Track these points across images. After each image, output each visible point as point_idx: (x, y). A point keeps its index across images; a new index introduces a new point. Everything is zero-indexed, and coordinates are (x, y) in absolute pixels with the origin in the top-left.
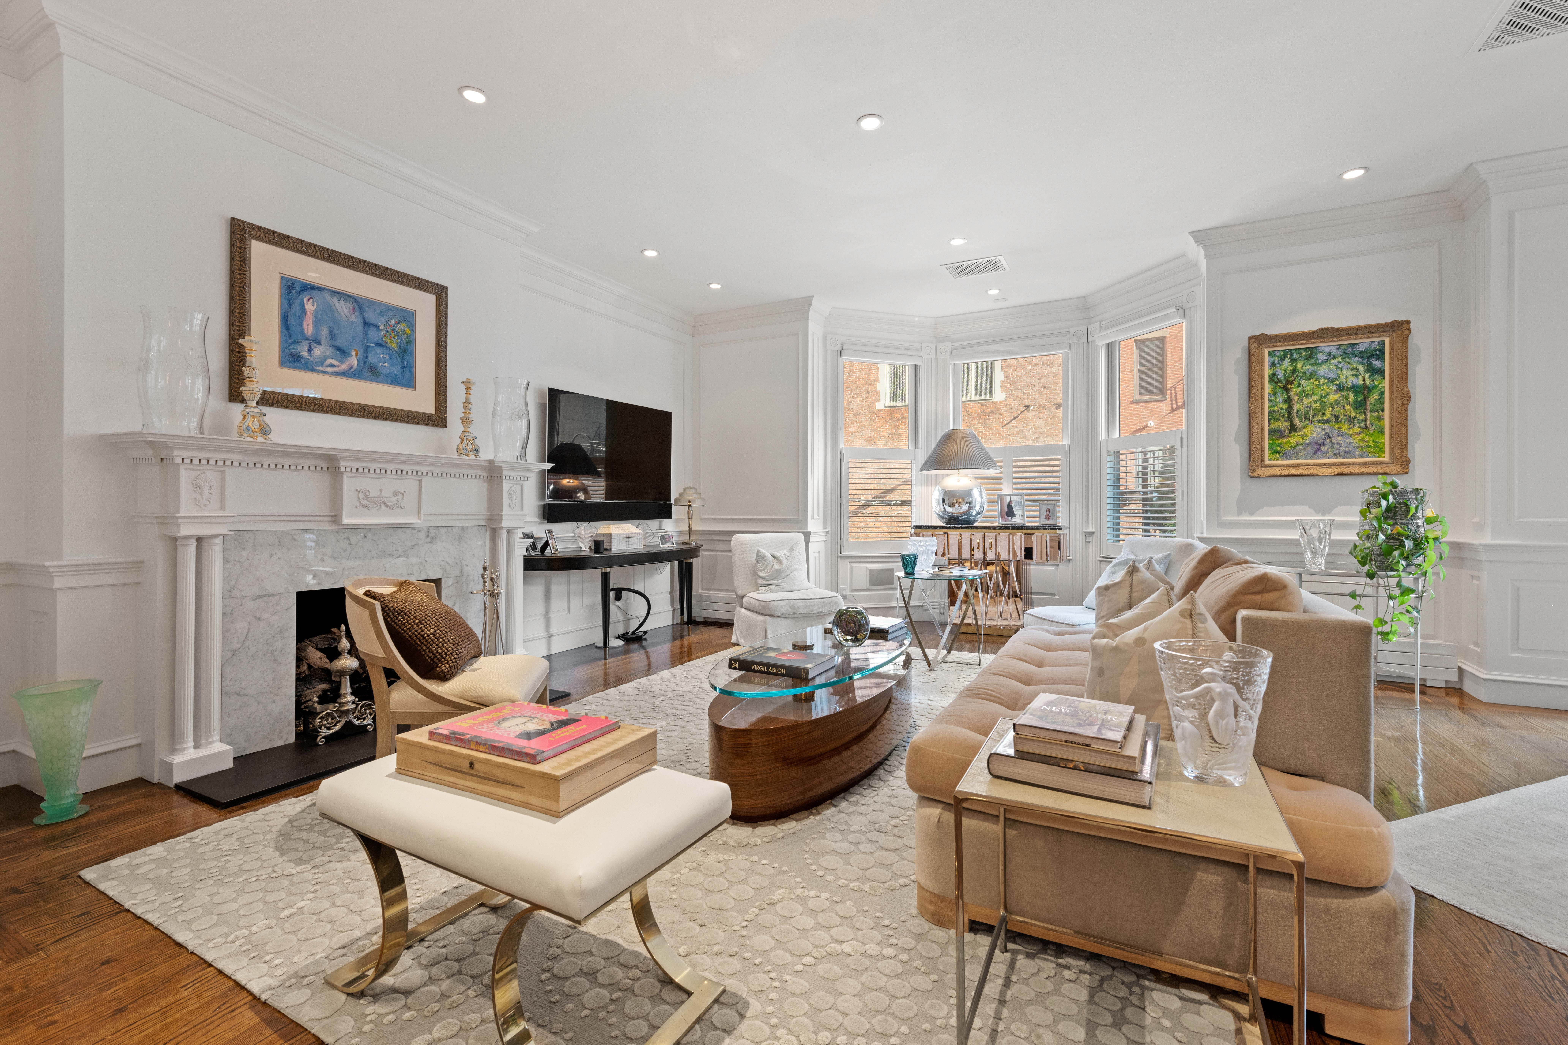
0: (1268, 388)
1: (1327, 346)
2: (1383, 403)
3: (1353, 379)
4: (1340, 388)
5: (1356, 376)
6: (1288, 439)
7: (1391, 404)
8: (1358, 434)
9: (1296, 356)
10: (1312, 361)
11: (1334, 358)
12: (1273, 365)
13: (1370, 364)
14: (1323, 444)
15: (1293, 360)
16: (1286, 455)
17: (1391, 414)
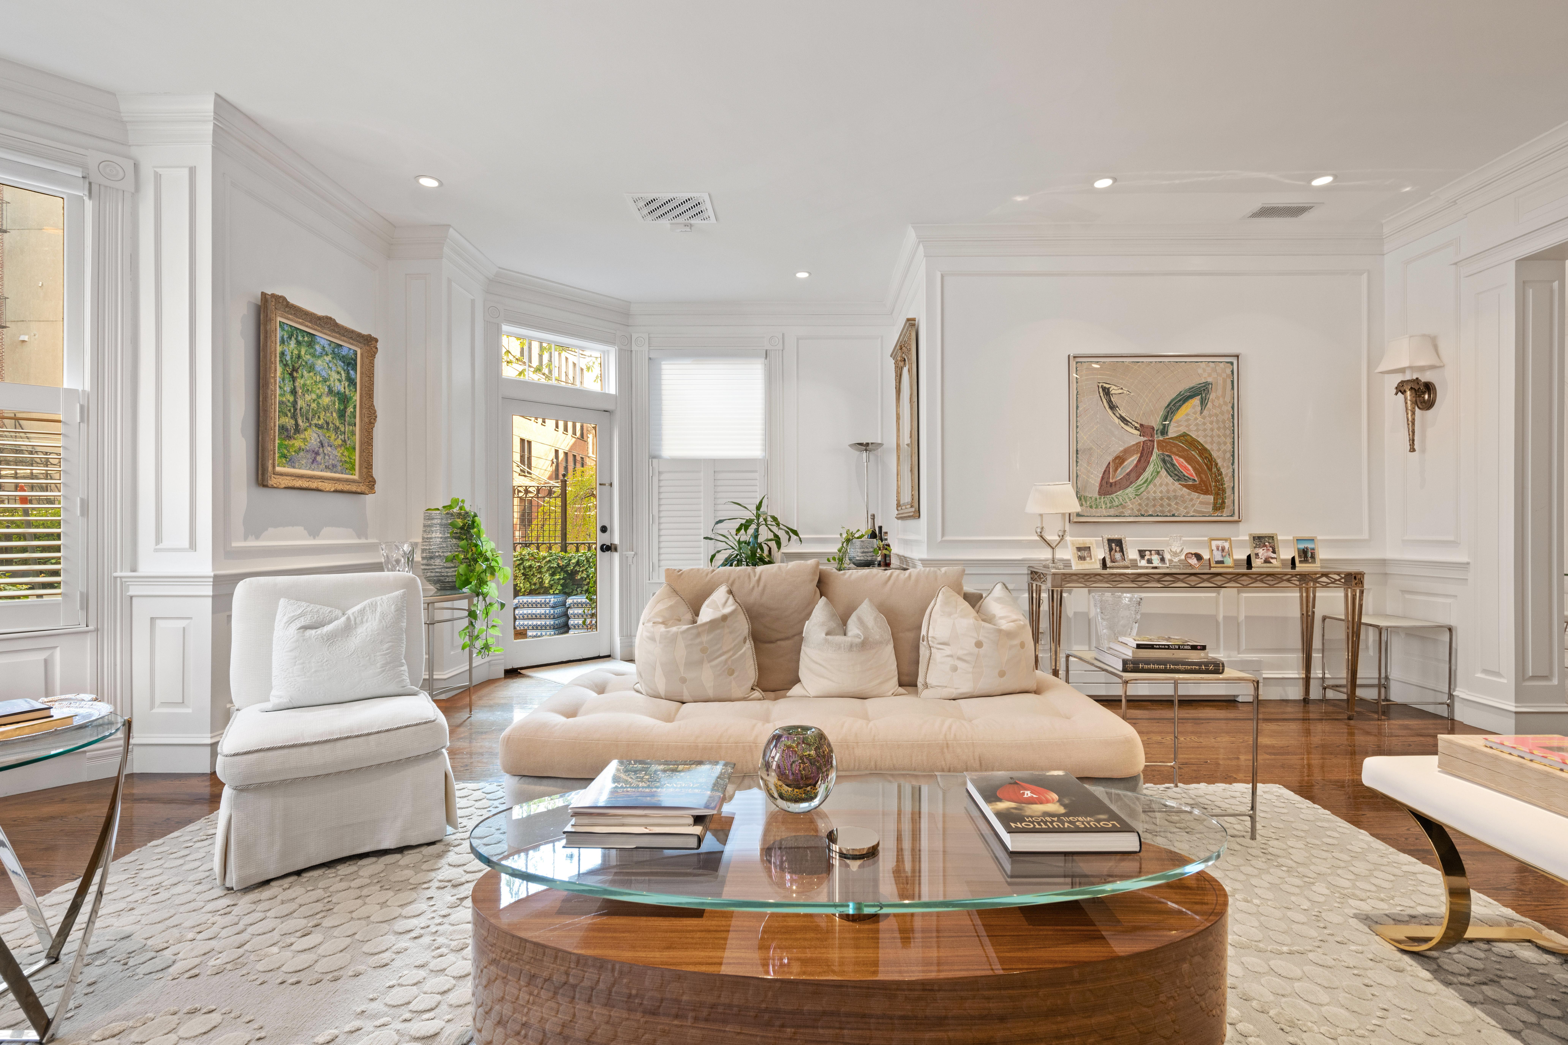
0: (279, 369)
1: (323, 338)
2: (355, 417)
3: (337, 383)
4: (331, 391)
5: (340, 381)
6: (291, 442)
7: (361, 420)
8: (340, 446)
9: (300, 338)
10: (312, 350)
11: (327, 355)
12: (283, 342)
13: (348, 373)
14: (317, 454)
15: (299, 343)
16: (291, 462)
17: (361, 430)
